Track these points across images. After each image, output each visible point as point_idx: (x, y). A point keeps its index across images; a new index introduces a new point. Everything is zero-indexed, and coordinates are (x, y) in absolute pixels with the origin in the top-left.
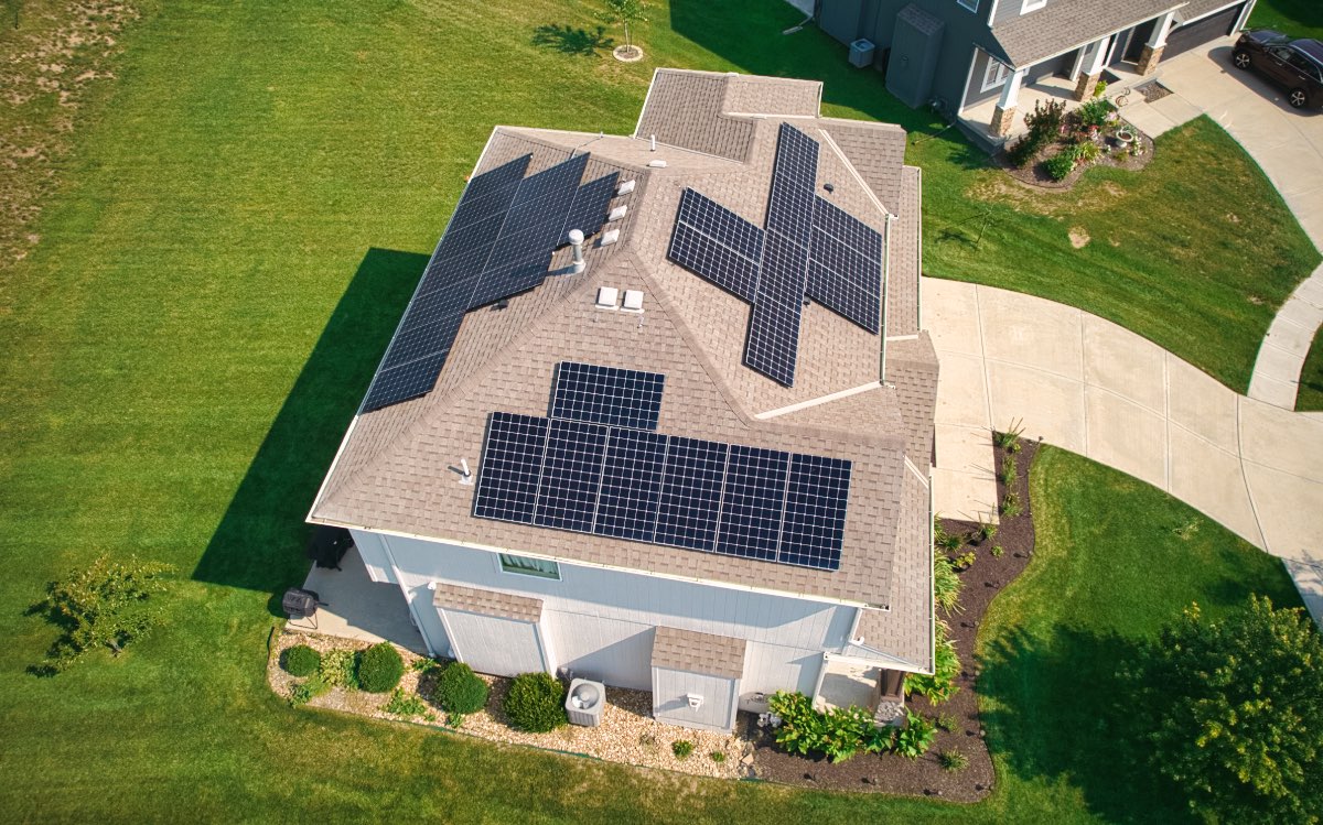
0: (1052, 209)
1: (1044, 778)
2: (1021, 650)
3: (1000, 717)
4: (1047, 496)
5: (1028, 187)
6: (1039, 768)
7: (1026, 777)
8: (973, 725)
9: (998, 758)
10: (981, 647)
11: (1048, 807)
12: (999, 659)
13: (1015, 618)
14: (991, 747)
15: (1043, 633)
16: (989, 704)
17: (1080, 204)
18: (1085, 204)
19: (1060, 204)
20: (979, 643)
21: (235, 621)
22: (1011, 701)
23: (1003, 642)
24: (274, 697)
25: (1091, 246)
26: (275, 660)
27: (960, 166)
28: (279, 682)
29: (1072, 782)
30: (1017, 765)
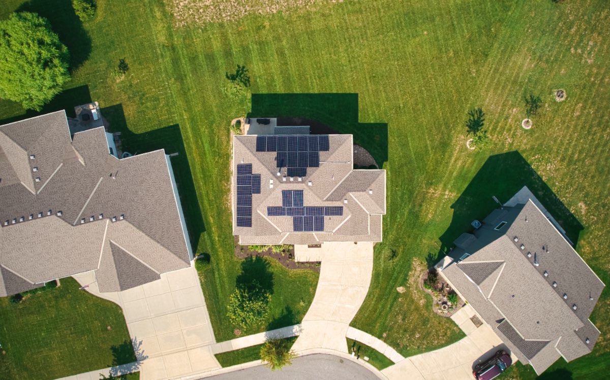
0: (412, 283)
1: (242, 268)
2: (266, 265)
3: (252, 260)
4: (305, 273)
5: (421, 276)
6: (243, 267)
7: (242, 264)
8: (250, 255)
9: (244, 259)
10: (266, 257)
11: (237, 268)
12: (264, 260)
13: (273, 264)
14: (246, 258)
15: (271, 270)
16: (254, 258)
17: (415, 291)
18: (415, 293)
19: (414, 285)
20: (267, 257)
21: (244, 107)
22: (255, 262)
23: (267, 262)
24: (231, 122)
25: (398, 293)
26: (238, 119)
27: (427, 257)
28: (234, 122)
29: (242, 273)
30: (243, 263)
